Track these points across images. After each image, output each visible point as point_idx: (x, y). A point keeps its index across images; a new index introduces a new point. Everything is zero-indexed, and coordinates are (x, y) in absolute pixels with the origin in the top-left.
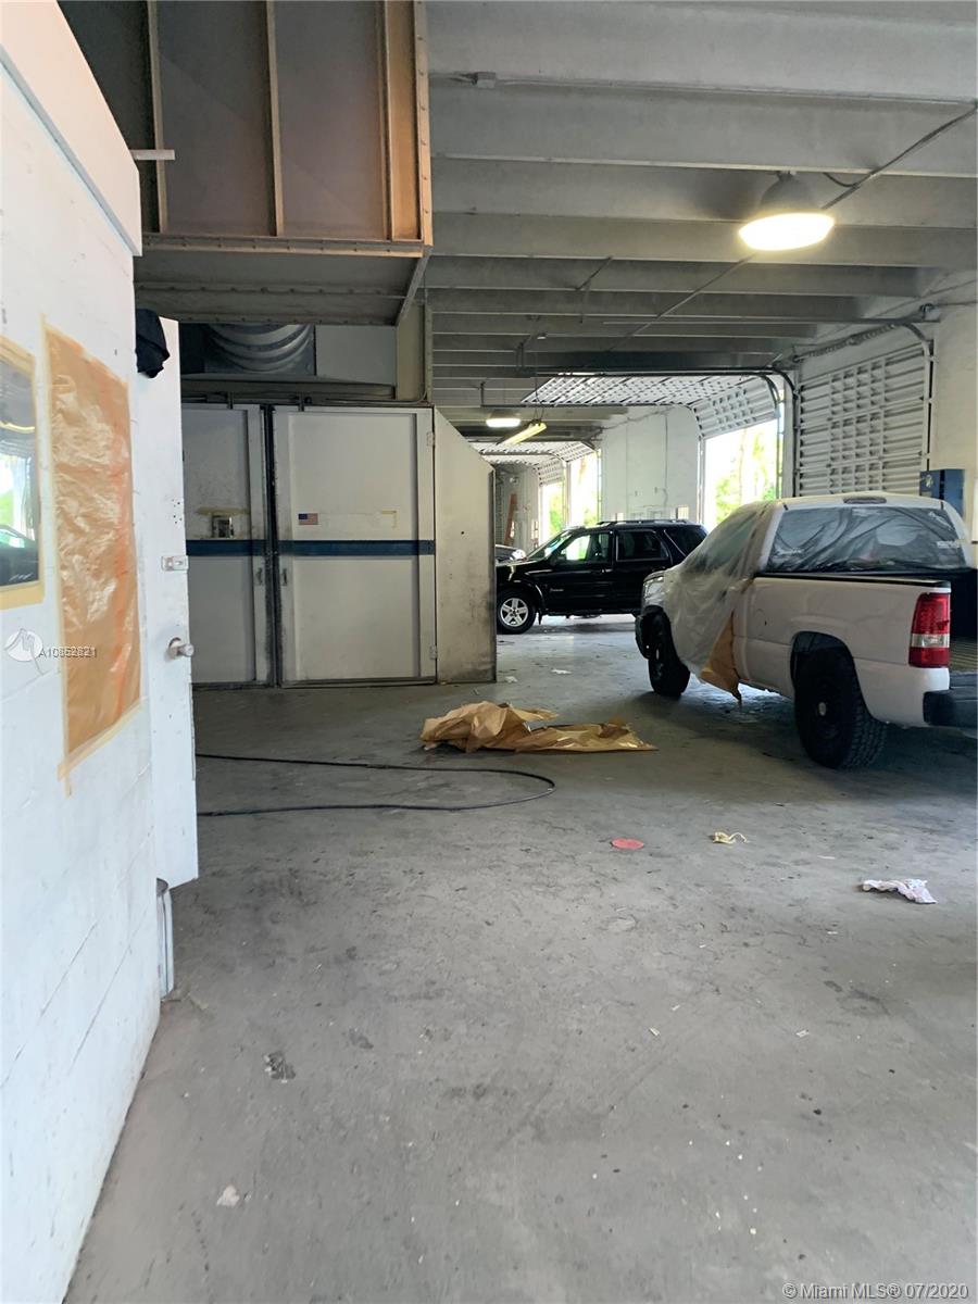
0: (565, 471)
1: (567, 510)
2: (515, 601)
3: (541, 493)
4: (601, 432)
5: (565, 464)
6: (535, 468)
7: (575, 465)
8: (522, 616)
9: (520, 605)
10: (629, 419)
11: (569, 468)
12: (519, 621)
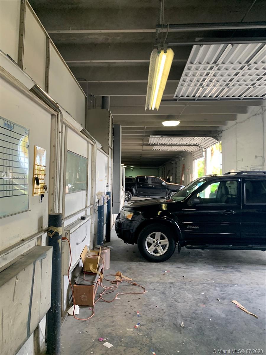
0: (204, 153)
1: (205, 169)
2: (158, 234)
3: (194, 163)
4: (221, 132)
5: (204, 150)
6: (191, 154)
7: (209, 150)
8: (164, 247)
9: (162, 238)
10: (237, 123)
11: (206, 151)
12: (161, 252)
